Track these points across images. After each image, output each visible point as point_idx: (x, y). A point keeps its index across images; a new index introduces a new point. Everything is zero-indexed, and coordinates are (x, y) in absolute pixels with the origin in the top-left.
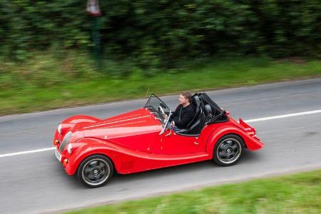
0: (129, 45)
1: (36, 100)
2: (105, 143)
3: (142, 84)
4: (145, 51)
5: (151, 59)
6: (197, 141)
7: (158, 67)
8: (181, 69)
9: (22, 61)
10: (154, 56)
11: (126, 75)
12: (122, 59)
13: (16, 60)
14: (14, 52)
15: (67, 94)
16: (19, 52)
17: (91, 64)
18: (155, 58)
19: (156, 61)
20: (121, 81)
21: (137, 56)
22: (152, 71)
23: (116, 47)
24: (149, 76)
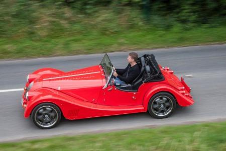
0: (172, 4)
1: (99, 44)
2: (57, 93)
3: (181, 35)
4: (184, 9)
5: (189, 16)
6: (135, 95)
7: (195, 22)
8: (213, 25)
9: (90, 14)
10: (192, 14)
11: (168, 28)
12: (165, 15)
13: (86, 13)
14: (84, 7)
15: (122, 41)
16: (88, 7)
17: (141, 18)
18: (193, 15)
19: (193, 17)
20: (164, 32)
21: (178, 13)
22: (189, 25)
23: (161, 6)
24: (187, 30)
